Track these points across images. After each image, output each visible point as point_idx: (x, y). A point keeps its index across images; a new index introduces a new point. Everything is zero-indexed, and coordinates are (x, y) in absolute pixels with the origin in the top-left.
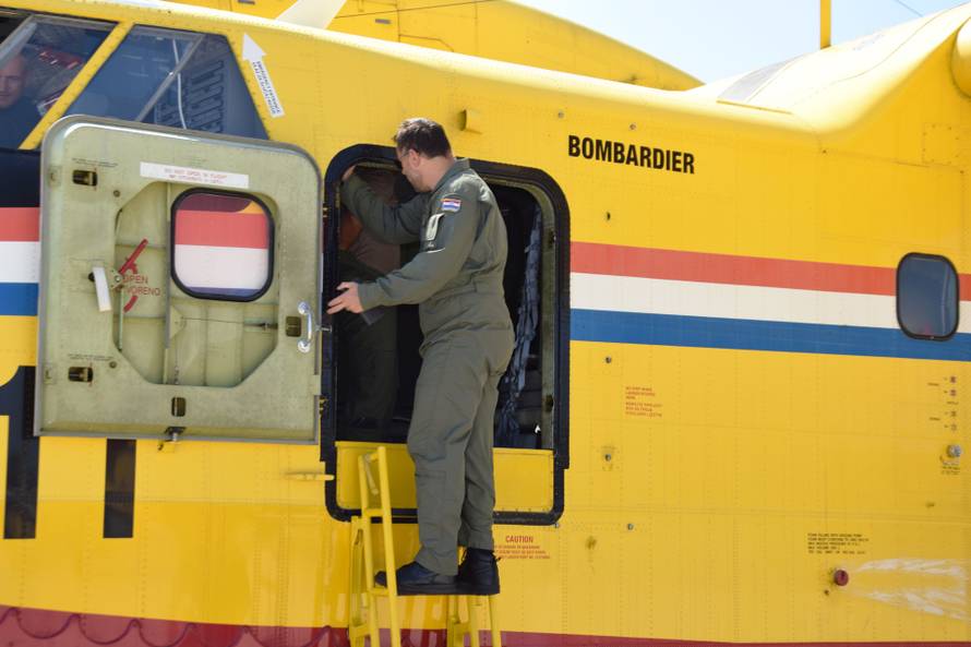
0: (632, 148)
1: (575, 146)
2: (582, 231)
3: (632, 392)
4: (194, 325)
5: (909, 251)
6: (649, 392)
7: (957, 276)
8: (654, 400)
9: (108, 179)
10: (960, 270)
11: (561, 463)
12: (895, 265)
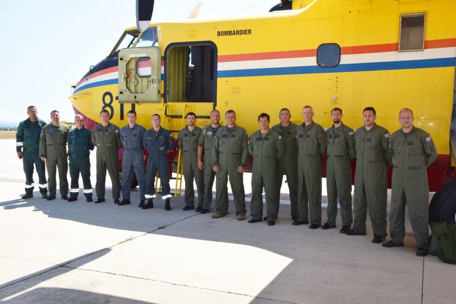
0: (234, 31)
1: (219, 34)
2: (221, 52)
3: (233, 89)
4: (140, 83)
5: (322, 43)
6: (238, 88)
7: (340, 48)
8: (239, 90)
9: (125, 59)
10: (341, 46)
11: (215, 105)
12: (317, 48)
